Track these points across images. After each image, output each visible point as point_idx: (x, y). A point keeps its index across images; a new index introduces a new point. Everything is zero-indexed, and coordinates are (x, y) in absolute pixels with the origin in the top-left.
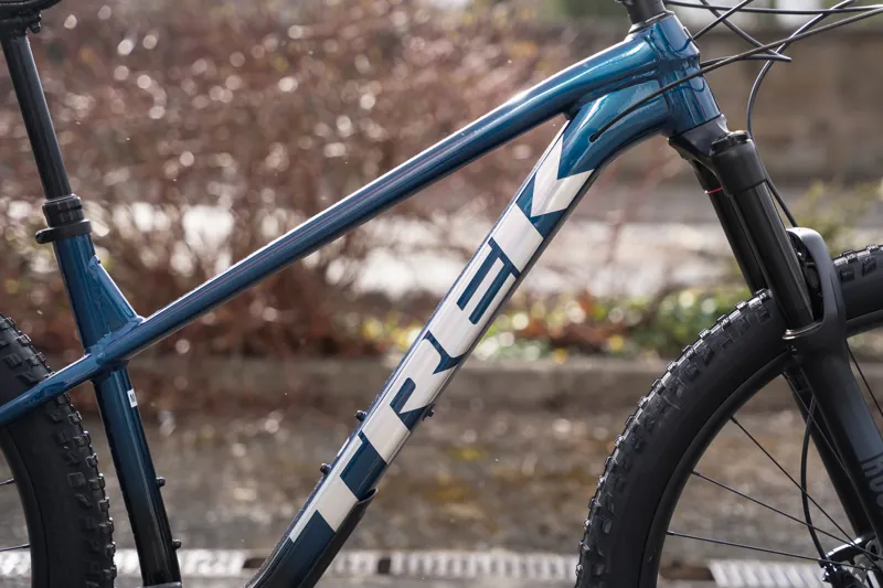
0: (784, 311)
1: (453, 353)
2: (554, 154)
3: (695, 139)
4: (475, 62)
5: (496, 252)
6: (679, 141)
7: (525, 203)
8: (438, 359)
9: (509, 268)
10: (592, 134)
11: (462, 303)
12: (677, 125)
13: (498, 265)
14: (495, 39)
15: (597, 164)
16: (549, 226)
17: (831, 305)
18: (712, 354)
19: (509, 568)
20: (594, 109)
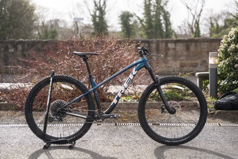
0: (155, 83)
1: (126, 87)
2: (134, 69)
3: (147, 67)
4: (125, 55)
5: (129, 78)
6: (146, 68)
7: (132, 74)
8: (124, 88)
9: (131, 80)
10: (138, 67)
11: (126, 83)
12: (146, 67)
13: (130, 79)
14: (129, 51)
15: (138, 70)
16: (134, 76)
17: (159, 82)
18: (149, 87)
19: (132, 124)
20: (138, 65)
